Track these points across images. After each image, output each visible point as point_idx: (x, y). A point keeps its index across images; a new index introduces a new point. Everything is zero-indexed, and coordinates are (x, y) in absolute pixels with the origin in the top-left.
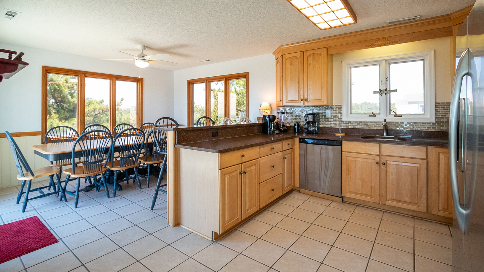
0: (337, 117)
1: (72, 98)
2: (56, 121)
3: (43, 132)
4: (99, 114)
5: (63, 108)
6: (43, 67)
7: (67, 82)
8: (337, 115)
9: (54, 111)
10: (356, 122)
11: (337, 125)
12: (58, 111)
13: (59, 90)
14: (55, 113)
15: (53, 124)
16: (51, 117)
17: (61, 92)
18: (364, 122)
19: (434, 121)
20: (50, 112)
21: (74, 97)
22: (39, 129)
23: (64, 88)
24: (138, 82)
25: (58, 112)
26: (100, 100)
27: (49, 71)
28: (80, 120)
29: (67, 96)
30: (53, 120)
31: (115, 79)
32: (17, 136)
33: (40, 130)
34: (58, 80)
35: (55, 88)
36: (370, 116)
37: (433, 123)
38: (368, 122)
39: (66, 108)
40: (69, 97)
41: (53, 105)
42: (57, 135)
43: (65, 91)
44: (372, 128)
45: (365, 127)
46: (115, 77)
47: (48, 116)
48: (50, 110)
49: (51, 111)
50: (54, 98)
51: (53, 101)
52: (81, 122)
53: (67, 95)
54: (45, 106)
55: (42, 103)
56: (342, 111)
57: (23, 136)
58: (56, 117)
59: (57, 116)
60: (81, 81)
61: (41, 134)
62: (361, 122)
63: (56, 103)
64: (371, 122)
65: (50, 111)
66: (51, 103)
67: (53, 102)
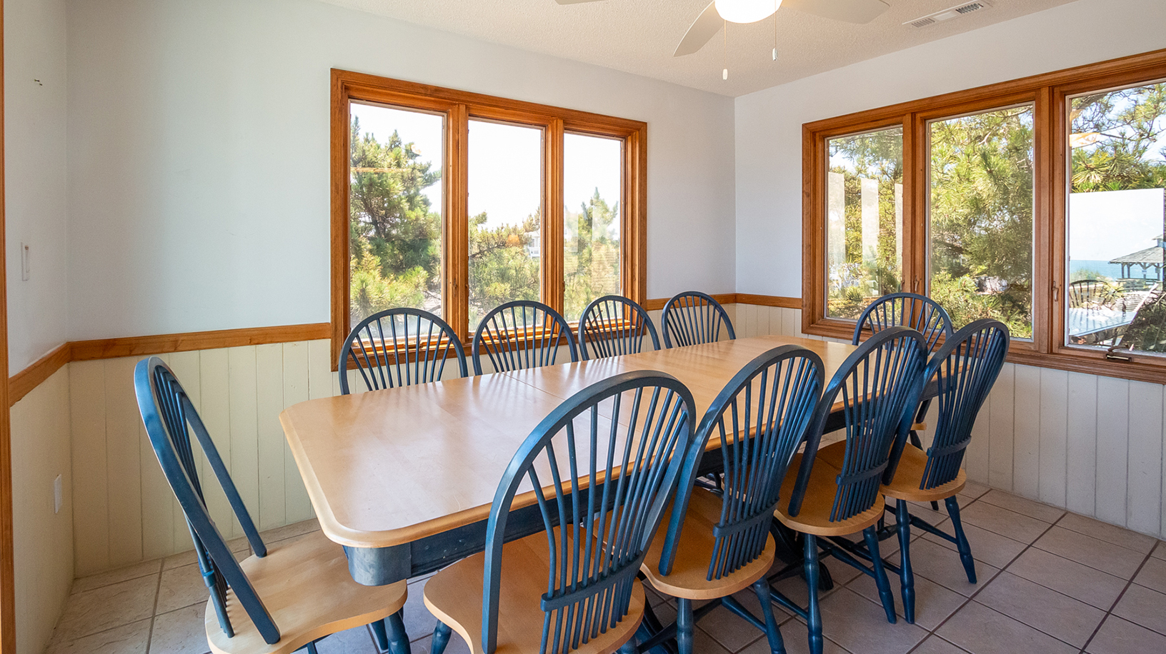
1: (411, 209)
2: (374, 278)
3: (336, 327)
4: (478, 256)
5: (389, 238)
6: (336, 74)
7: (399, 165)
9: (369, 247)
12: (378, 246)
13: (381, 183)
14: (371, 251)
15: (366, 286)
16: (363, 262)
17: (386, 193)
20: (360, 249)
21: (415, 206)
22: (322, 314)
23: (392, 181)
24: (629, 138)
25: (378, 250)
26: (477, 215)
27: (357, 90)
28: (454, 279)
29: (399, 203)
30: (368, 272)
31: (560, 123)
32: (250, 344)
33: (327, 318)
34: (379, 157)
35: (370, 179)
39: (397, 237)
40: (406, 205)
41: (365, 229)
42: (382, 336)
43: (396, 187)
46: (561, 118)
47: (353, 263)
48: (361, 242)
49: (363, 247)
50: (369, 210)
51: (368, 219)
52: (456, 287)
53: (401, 199)
54: (340, 224)
55: (334, 212)
57: (271, 342)
58: (374, 265)
59: (377, 260)
60: (456, 131)
61: (329, 333)
63: (375, 223)
65: (359, 246)
66: (362, 224)
67: (365, 222)
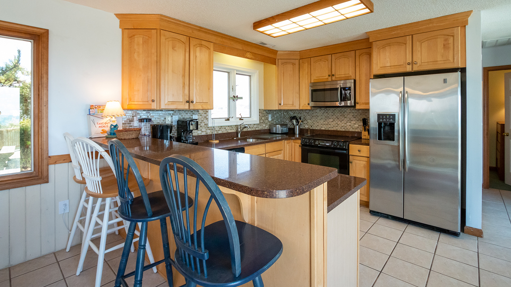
0: (203, 123)
8: (203, 121)
10: (218, 127)
11: (203, 132)
18: (224, 126)
19: (258, 123)
36: (226, 120)
37: (258, 124)
38: (226, 126)
44: (230, 131)
45: (225, 132)
56: (208, 115)
62: (221, 127)
64: (229, 126)
